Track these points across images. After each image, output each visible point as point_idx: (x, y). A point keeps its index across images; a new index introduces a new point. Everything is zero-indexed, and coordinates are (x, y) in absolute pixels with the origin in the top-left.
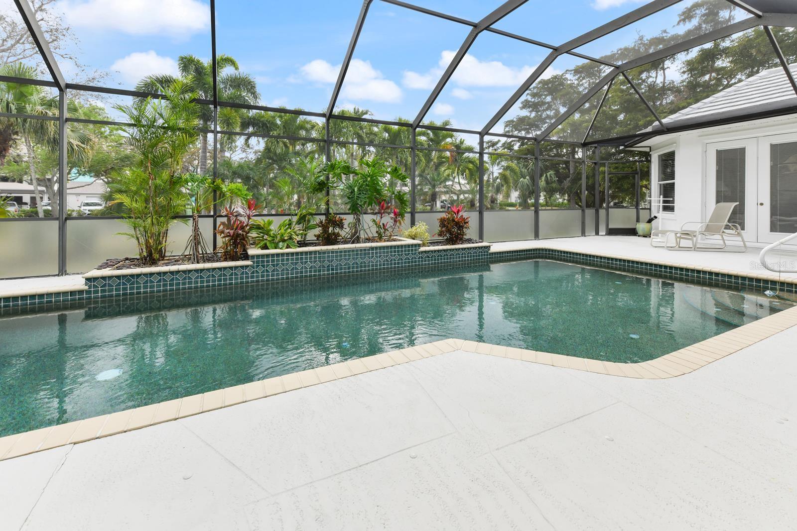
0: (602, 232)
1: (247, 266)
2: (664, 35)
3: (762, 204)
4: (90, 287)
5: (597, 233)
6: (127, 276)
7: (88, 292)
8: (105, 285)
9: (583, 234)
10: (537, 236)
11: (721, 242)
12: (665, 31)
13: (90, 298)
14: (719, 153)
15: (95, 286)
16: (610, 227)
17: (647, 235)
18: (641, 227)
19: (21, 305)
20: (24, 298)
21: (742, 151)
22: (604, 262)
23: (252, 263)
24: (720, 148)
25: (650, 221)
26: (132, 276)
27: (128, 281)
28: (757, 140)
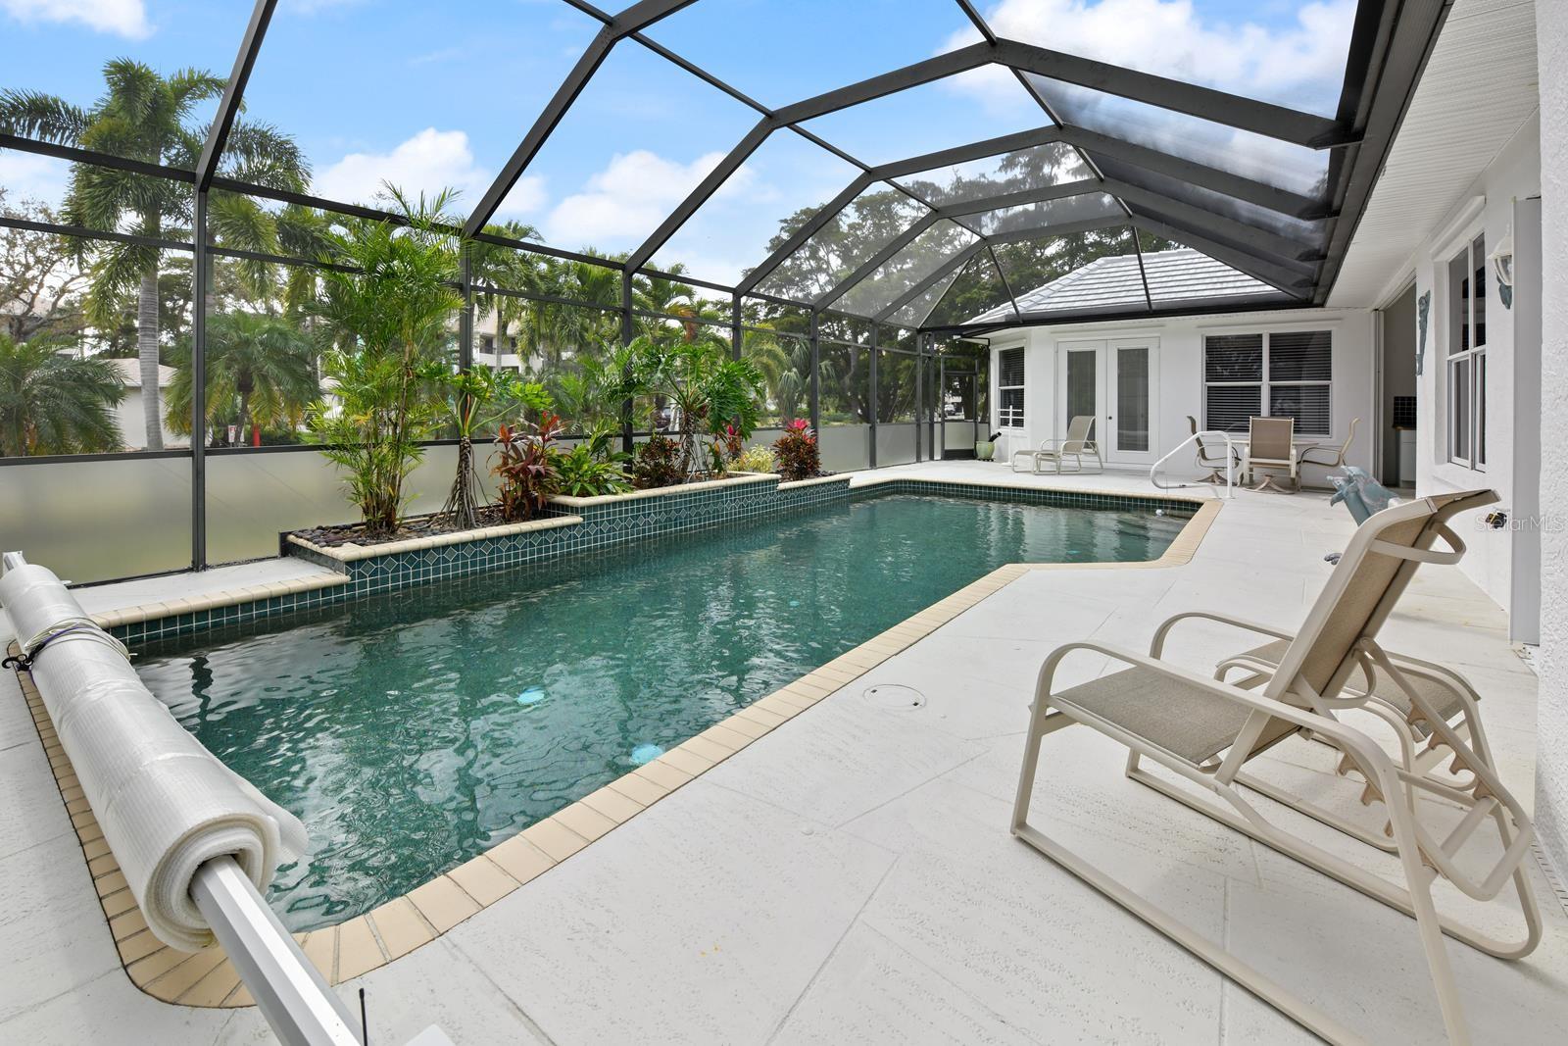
0: (937, 456)
1: (575, 525)
2: (982, 180)
3: (1110, 418)
4: (353, 579)
5: (932, 458)
6: (409, 552)
7: (350, 587)
8: (375, 573)
9: (919, 460)
10: (873, 464)
11: (1076, 464)
12: (983, 176)
13: (353, 597)
14: (1070, 354)
15: (361, 576)
16: (946, 448)
17: (988, 459)
18: (983, 447)
19: (242, 621)
20: (247, 607)
21: (1092, 354)
22: (985, 493)
23: (582, 519)
24: (1071, 350)
25: (992, 439)
26: (417, 552)
27: (411, 561)
28: (1106, 343)
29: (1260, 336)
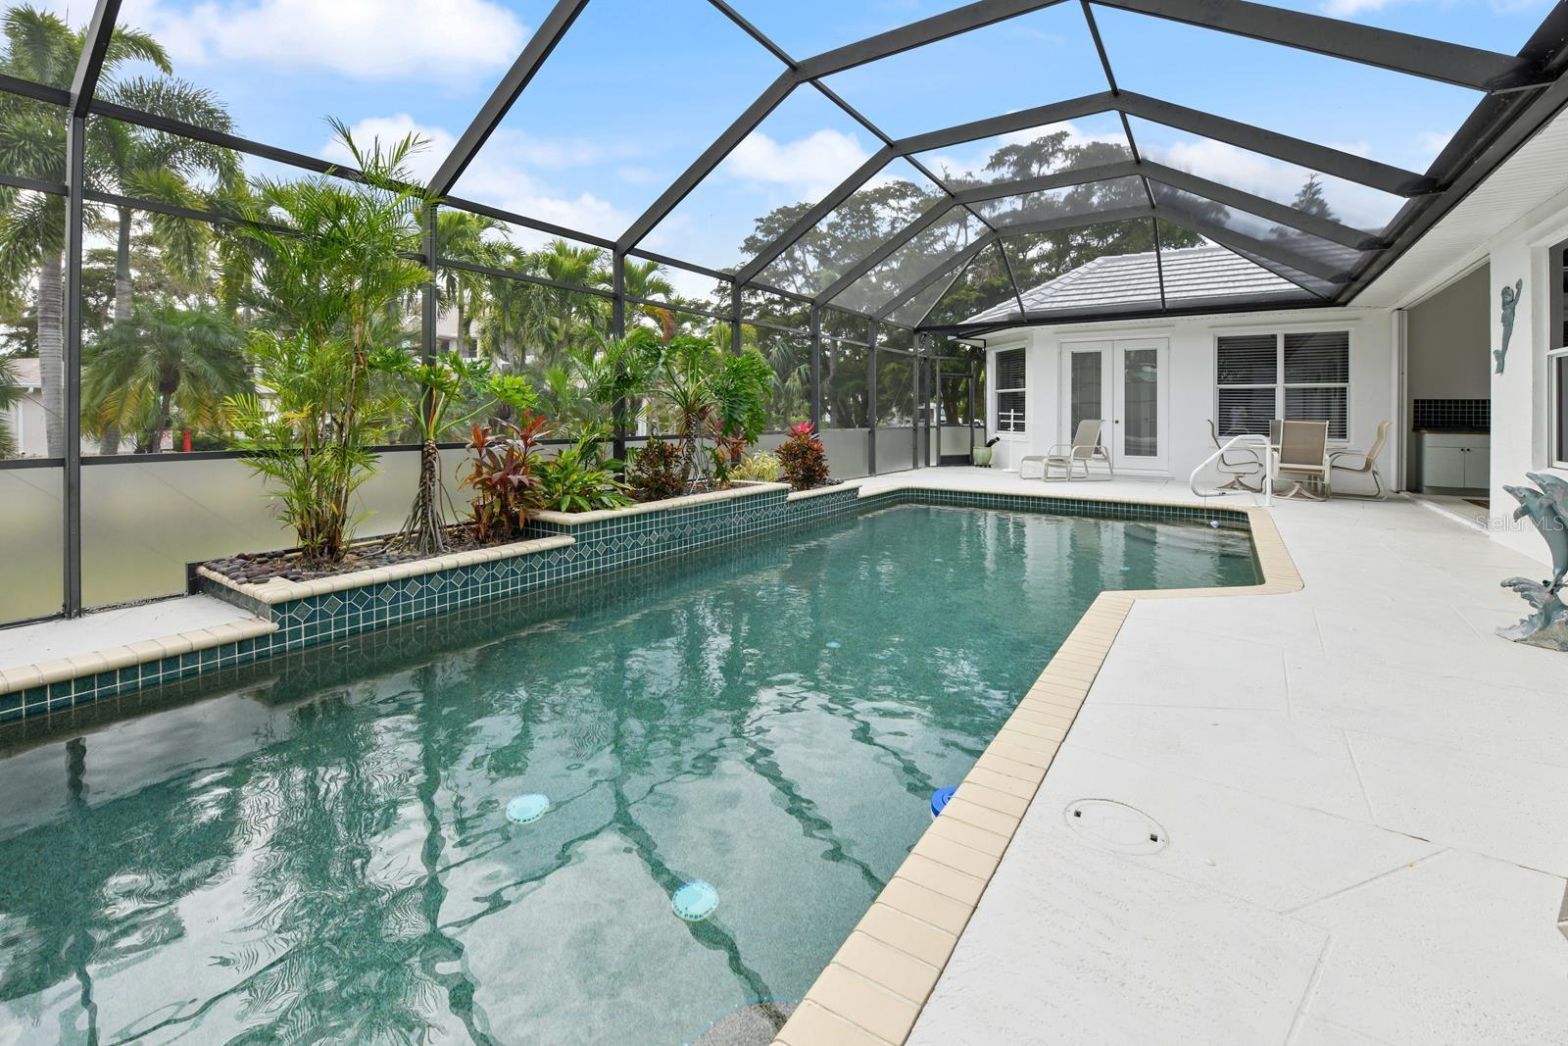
0: (933, 463)
1: (566, 547)
3: (1117, 422)
4: (282, 624)
5: (927, 464)
6: (359, 588)
7: (278, 637)
8: (312, 618)
9: (915, 466)
10: (872, 471)
11: (1083, 470)
13: (282, 651)
14: (1075, 356)
15: (293, 622)
16: (942, 454)
17: (986, 465)
18: (980, 452)
19: (121, 692)
20: (129, 673)
21: (1098, 355)
23: (574, 540)
24: (1075, 351)
25: (990, 444)
26: (369, 588)
27: (361, 600)
28: (1113, 344)
29: (1274, 337)
